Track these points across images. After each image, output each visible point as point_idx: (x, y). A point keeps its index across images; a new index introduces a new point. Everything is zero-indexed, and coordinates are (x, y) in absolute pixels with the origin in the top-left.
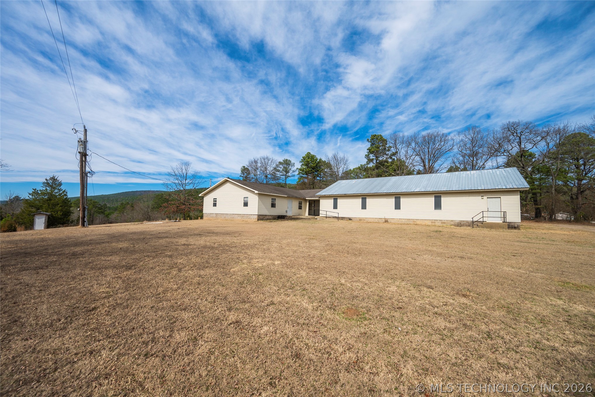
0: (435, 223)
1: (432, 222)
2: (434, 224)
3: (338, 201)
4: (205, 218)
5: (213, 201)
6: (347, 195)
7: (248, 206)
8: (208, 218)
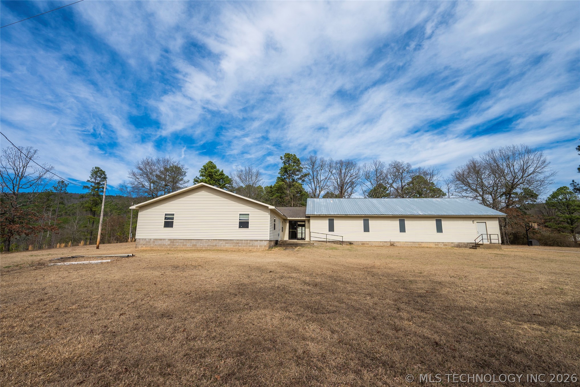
0: (438, 245)
1: (436, 245)
2: (437, 246)
3: (334, 222)
4: (141, 247)
5: (165, 218)
6: (348, 216)
7: (248, 227)
8: (150, 247)
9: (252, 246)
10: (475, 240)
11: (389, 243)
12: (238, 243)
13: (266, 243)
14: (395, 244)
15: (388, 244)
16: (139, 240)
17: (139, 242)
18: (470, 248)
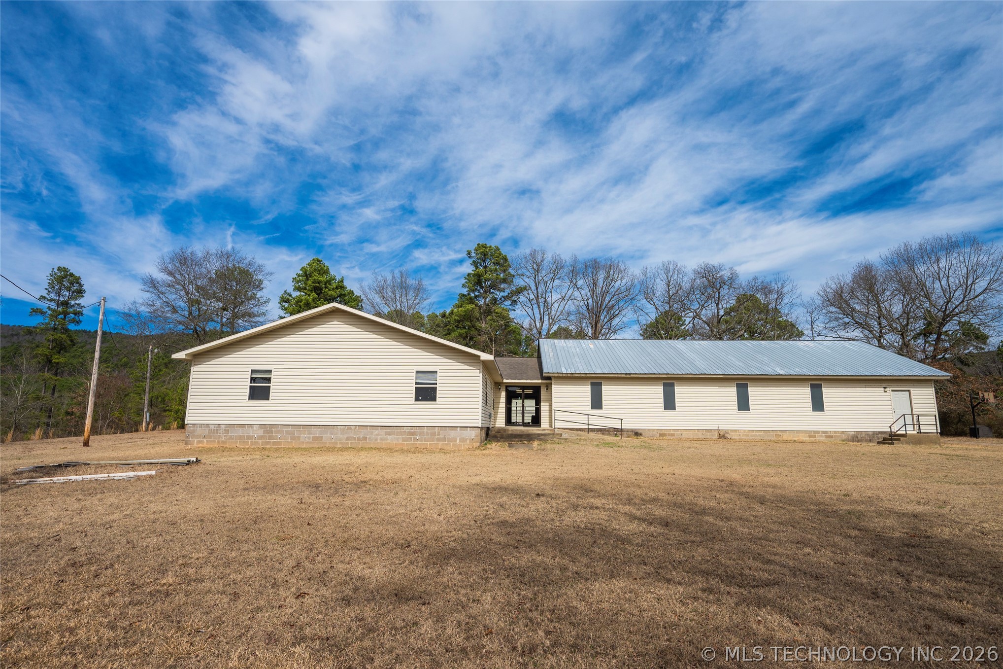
0: (815, 437)
1: (810, 436)
2: (813, 439)
3: (603, 389)
4: (199, 442)
5: (253, 380)
6: (632, 376)
7: (435, 400)
8: (218, 442)
9: (444, 439)
10: (890, 427)
11: (717, 433)
12: (413, 434)
13: (474, 434)
14: (727, 435)
15: (713, 435)
16: (194, 427)
17: (194, 431)
18: (879, 443)
